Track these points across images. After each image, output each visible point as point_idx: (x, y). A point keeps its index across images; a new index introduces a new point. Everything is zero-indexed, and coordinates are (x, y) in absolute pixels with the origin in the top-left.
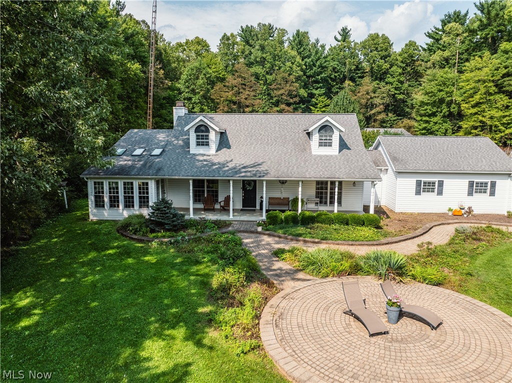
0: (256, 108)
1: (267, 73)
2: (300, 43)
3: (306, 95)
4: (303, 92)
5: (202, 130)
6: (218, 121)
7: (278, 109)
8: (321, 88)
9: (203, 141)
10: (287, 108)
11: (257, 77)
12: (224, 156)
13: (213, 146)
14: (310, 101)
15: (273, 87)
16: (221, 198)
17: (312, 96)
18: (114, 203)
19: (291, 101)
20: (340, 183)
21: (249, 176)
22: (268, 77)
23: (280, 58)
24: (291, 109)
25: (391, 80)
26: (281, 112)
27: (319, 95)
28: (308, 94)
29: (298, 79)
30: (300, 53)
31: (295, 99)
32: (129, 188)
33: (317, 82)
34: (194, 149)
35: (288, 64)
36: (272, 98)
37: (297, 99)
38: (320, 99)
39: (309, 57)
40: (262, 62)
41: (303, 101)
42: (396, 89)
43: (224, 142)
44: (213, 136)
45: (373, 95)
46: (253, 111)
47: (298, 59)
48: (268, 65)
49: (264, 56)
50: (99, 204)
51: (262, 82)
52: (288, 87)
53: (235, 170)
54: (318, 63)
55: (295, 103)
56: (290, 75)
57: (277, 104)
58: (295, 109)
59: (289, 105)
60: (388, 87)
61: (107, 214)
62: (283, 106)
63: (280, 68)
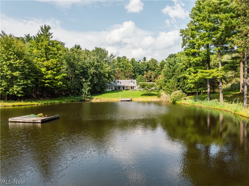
0: (122, 78)
1: (124, 70)
2: (133, 62)
3: (134, 75)
4: (133, 74)
5: (118, 81)
6: (120, 81)
7: (127, 78)
8: (138, 73)
9: (118, 83)
10: (129, 78)
11: (122, 70)
12: (120, 84)
13: (119, 83)
14: (135, 76)
15: (126, 73)
16: (120, 89)
17: (136, 75)
18: (110, 89)
19: (130, 76)
20: (133, 87)
21: (123, 86)
22: (125, 71)
23: (127, 66)
24: (130, 78)
25: (156, 71)
26: (128, 79)
27: (138, 75)
28: (135, 75)
29: (132, 71)
30: (132, 65)
31: (131, 76)
32: (111, 87)
33: (137, 72)
34: (117, 84)
35: (130, 68)
36: (126, 76)
37: (132, 76)
38: (138, 76)
39: (135, 65)
40: (123, 67)
41: (133, 76)
42: (157, 73)
43: (120, 83)
44: (119, 82)
45: (151, 75)
46: (121, 79)
47: (132, 66)
48: (125, 68)
49: (124, 66)
50: (108, 89)
51: (123, 72)
52: (129, 73)
53: (122, 85)
54: (137, 67)
55: (131, 77)
56: (130, 70)
57: (127, 77)
58: (131, 79)
59: (130, 77)
60: (155, 73)
61: (109, 90)
62: (128, 78)
63: (127, 69)
